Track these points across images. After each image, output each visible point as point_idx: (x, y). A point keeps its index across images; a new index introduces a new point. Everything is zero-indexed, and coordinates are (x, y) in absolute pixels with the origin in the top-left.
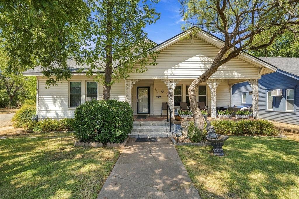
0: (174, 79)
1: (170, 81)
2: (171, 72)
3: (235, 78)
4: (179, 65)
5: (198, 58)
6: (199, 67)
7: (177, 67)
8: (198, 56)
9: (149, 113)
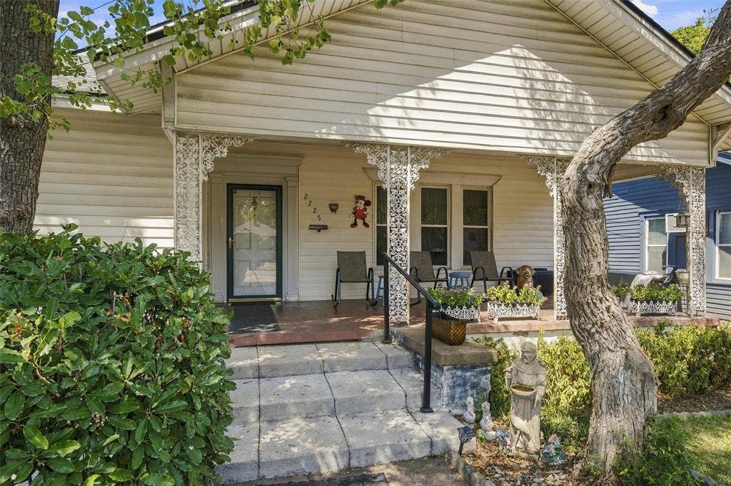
0: (411, 147)
1: (394, 152)
2: (400, 113)
3: (639, 159)
4: (435, 82)
5: (509, 62)
6: (512, 102)
7: (428, 94)
8: (508, 52)
9: (279, 292)
